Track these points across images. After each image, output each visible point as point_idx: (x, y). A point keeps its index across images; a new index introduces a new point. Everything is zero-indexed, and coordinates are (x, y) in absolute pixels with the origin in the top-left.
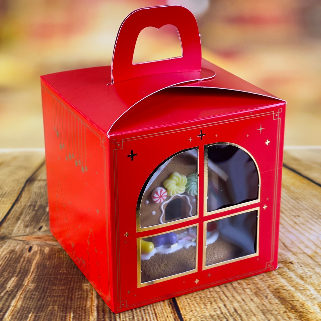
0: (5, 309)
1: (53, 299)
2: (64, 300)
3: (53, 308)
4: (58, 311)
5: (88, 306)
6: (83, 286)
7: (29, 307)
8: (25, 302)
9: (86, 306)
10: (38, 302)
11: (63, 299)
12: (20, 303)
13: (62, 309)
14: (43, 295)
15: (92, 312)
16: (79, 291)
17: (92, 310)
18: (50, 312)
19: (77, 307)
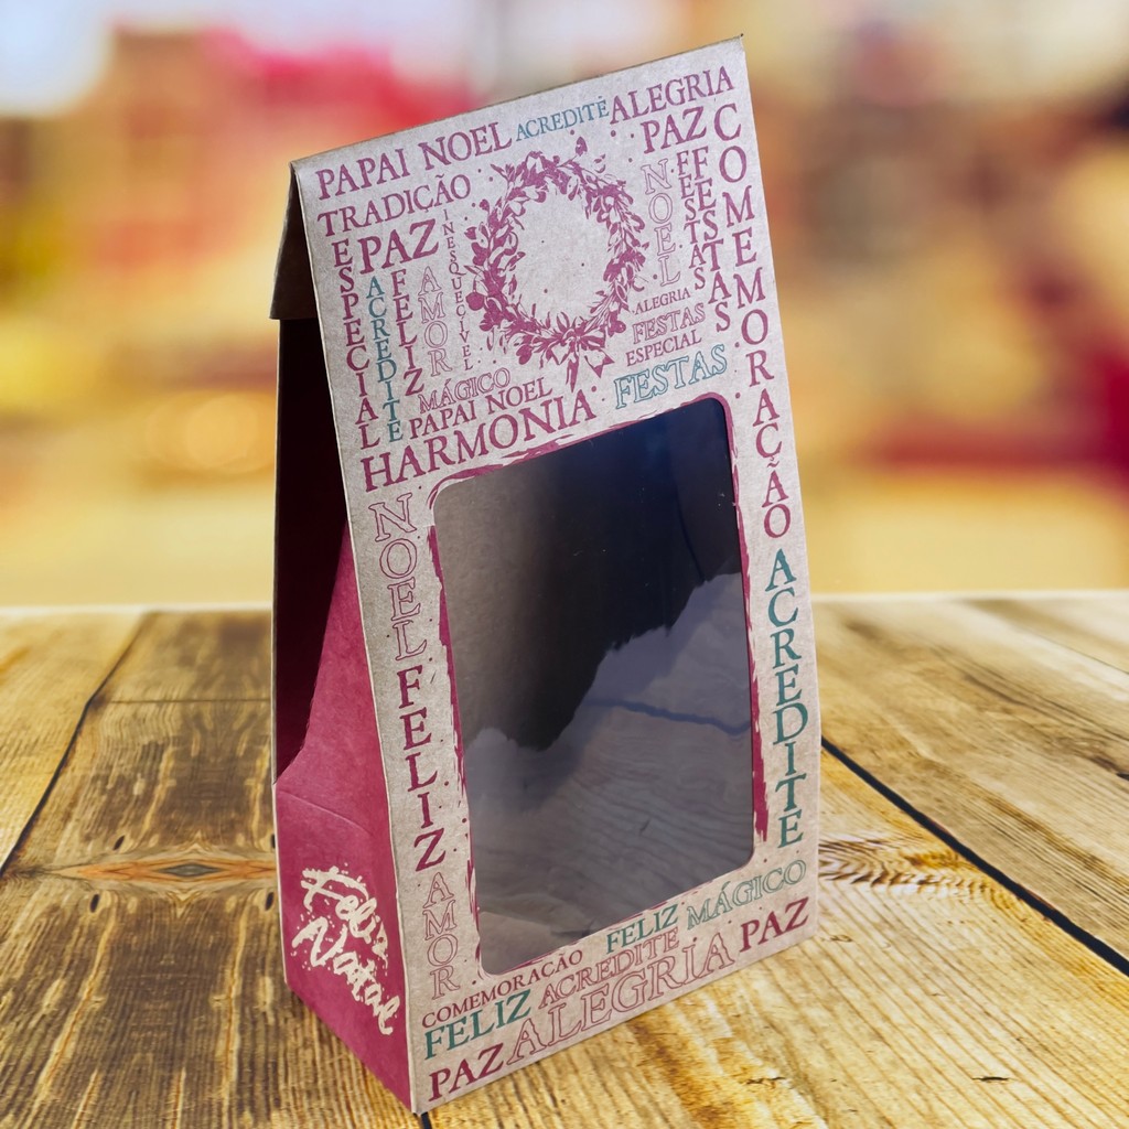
0: (38, 1062)
1: (143, 1035)
2: (168, 1037)
3: (143, 1058)
4: (153, 1065)
5: (219, 1053)
6: (210, 1001)
7: (92, 1057)
8: (82, 1042)
9: (214, 1053)
10: (111, 1043)
11: (164, 1034)
12: (72, 1045)
13: (162, 1062)
14: (122, 1025)
15: (227, 1068)
16: (201, 1014)
17: (227, 1063)
18: (137, 1068)
19: (195, 1057)
